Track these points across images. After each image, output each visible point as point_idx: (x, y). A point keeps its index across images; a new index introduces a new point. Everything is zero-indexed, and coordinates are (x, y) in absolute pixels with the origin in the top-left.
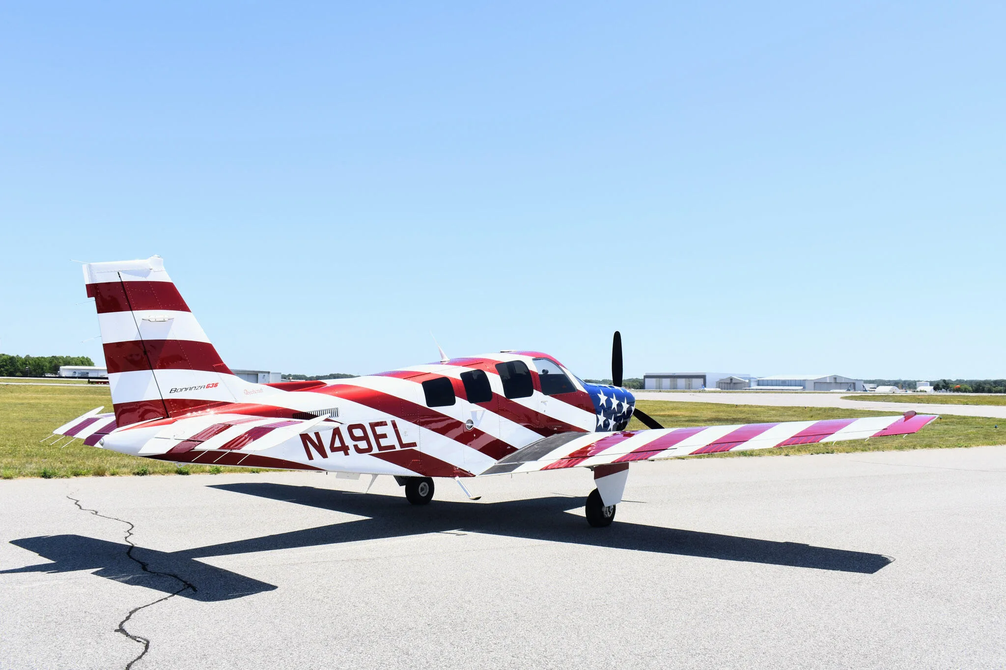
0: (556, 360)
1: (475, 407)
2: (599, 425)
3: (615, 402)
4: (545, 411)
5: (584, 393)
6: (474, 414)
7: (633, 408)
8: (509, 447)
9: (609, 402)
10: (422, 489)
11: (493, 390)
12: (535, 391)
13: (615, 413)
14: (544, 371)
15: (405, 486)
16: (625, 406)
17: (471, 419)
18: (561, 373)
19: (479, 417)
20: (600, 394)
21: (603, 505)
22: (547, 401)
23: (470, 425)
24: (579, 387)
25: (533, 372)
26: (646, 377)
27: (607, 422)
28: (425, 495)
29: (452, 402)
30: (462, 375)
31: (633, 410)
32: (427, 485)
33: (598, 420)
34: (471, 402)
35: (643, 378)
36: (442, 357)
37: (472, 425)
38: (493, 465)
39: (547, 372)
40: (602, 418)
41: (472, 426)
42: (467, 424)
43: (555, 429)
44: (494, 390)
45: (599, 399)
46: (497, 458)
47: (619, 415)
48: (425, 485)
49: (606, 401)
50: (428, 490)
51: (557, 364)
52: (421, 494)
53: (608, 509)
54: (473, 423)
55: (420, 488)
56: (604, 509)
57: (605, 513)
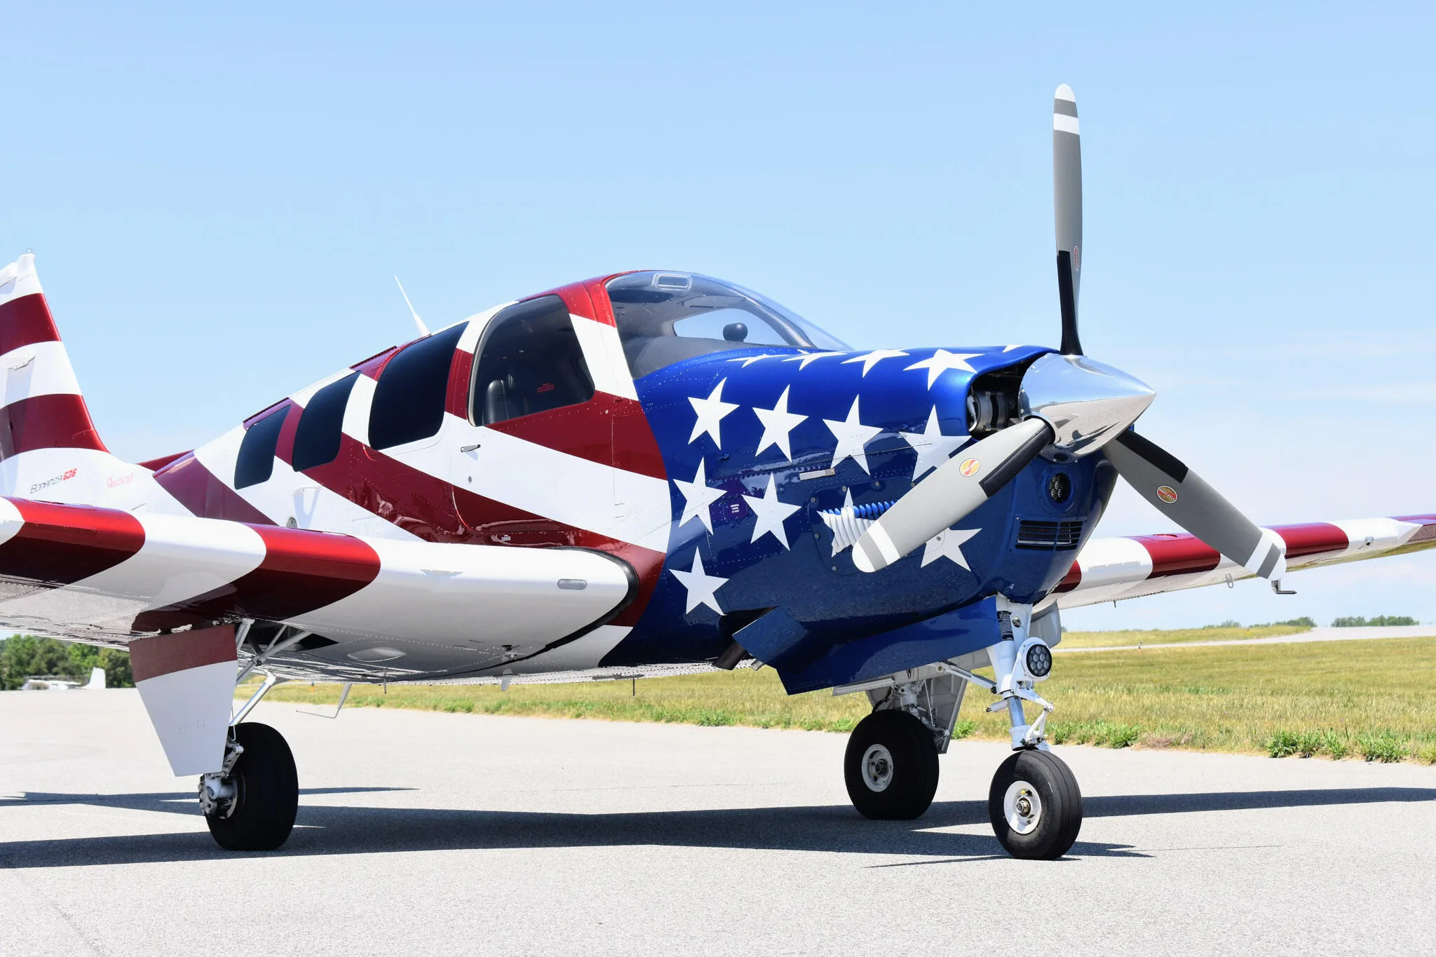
2: (683, 518)
9: (743, 424)
12: (446, 416)
13: (787, 470)
16: (852, 436)
17: (294, 514)
19: (307, 508)
20: (706, 396)
27: (735, 508)
33: (678, 503)
40: (701, 494)
43: (507, 538)
45: (691, 418)
47: (818, 474)
49: (727, 421)
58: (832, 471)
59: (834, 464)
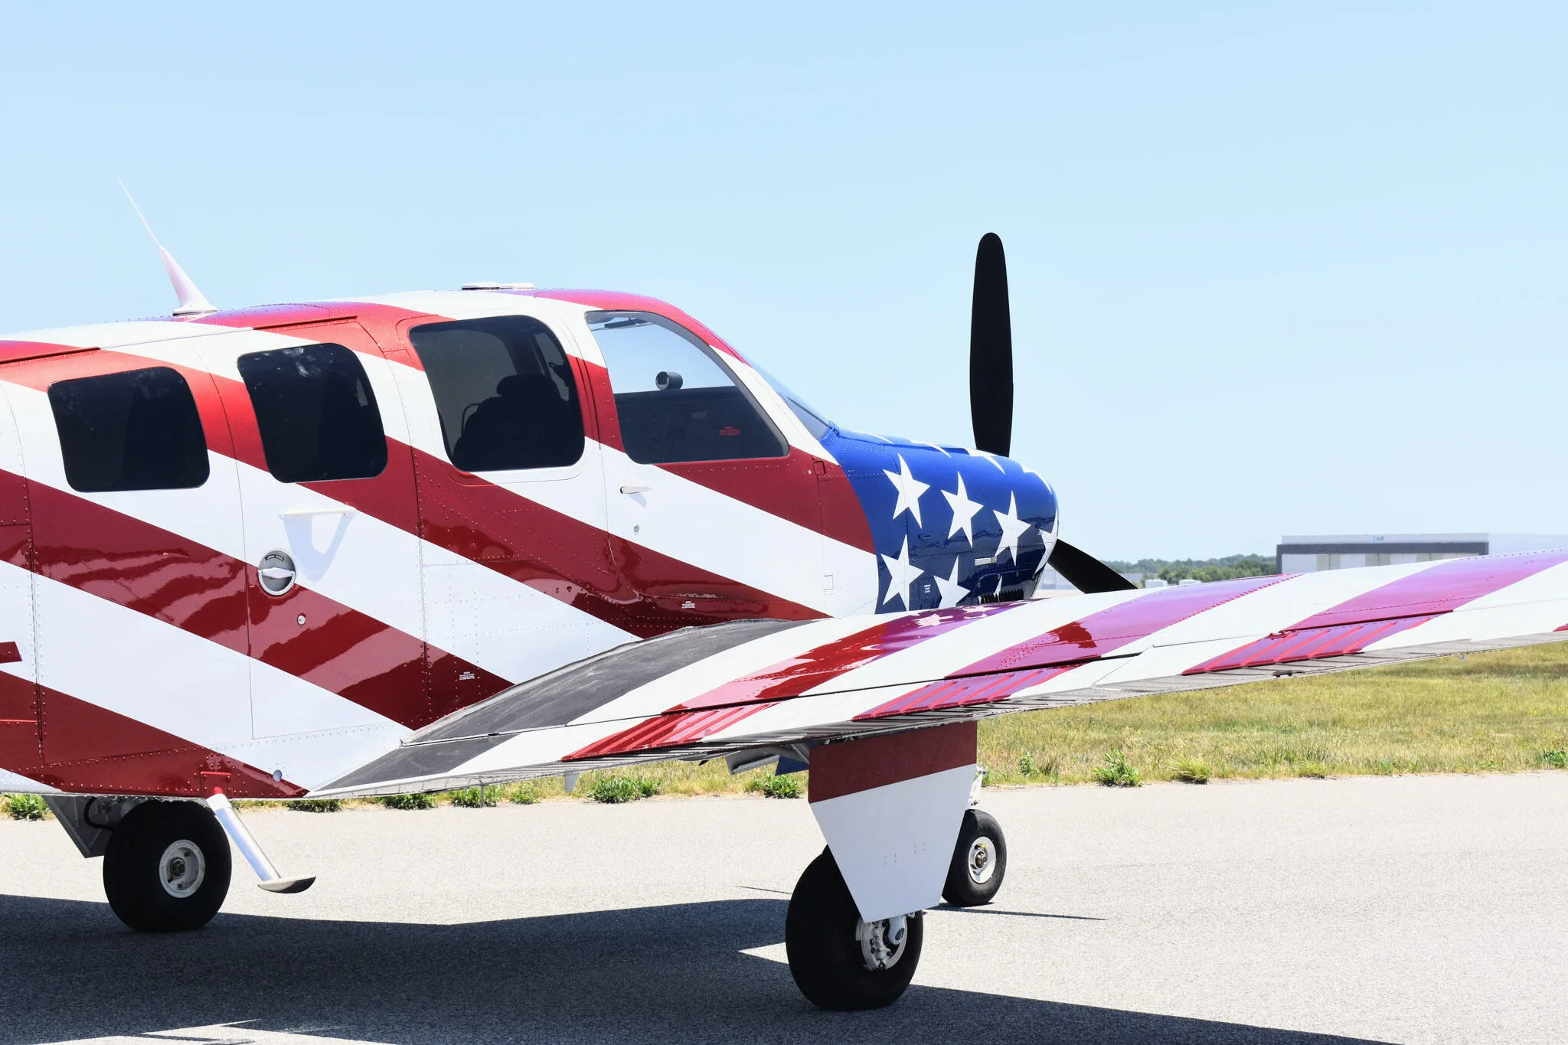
0: (697, 323)
1: (300, 498)
2: (887, 599)
3: (963, 511)
4: (636, 529)
5: (821, 462)
6: (298, 525)
7: (1049, 540)
8: (467, 676)
9: (935, 506)
10: (176, 869)
11: (388, 432)
12: (589, 442)
13: (967, 555)
14: (662, 378)
15: (102, 858)
16: (1012, 528)
17: (286, 548)
18: (725, 382)
19: (321, 542)
20: (898, 470)
21: (856, 915)
22: (647, 489)
23: (280, 573)
24: (799, 438)
25: (584, 365)
26: (1283, 549)
27: (927, 587)
28: (189, 892)
29: (194, 474)
30: (247, 363)
31: (1049, 547)
32: (196, 850)
33: (885, 577)
34: (284, 474)
35: (1273, 553)
36: (181, 293)
37: (288, 573)
38: (396, 746)
39: (678, 381)
40: (904, 572)
41: (289, 579)
42: (268, 572)
43: (689, 605)
44: (393, 428)
45: (893, 494)
46: (413, 719)
47: (987, 561)
48: (188, 853)
49: (923, 500)
50: (201, 875)
51: (702, 339)
52: (172, 889)
53: (880, 932)
54: (292, 568)
55: (164, 862)
56: (864, 935)
57: (866, 950)
58: (995, 560)
59: (998, 552)
